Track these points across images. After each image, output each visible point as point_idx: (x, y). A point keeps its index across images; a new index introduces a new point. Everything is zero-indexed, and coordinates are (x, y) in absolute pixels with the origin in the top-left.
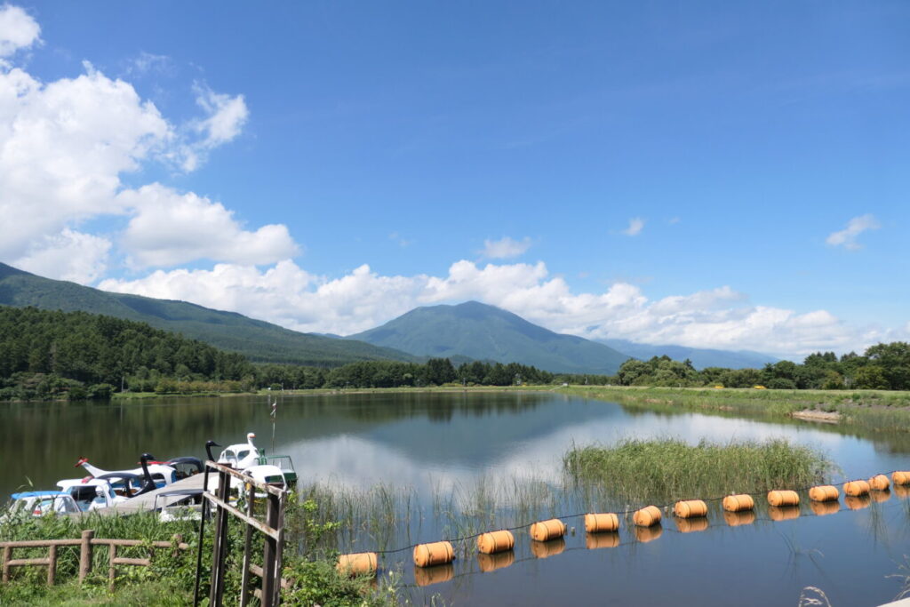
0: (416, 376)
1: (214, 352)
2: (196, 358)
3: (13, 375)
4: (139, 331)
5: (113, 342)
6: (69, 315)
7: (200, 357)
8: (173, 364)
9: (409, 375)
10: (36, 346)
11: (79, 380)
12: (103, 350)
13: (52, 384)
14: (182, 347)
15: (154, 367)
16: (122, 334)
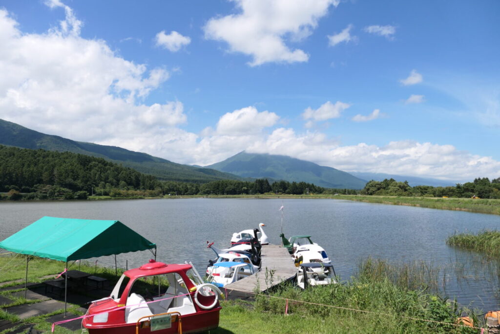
0: (249, 189)
1: (139, 175)
2: (130, 177)
3: (35, 186)
4: (99, 162)
5: (86, 168)
6: (62, 154)
7: (132, 177)
8: (118, 181)
9: (245, 188)
10: (46, 170)
11: (70, 188)
12: (81, 173)
13: (55, 191)
14: (122, 172)
15: (108, 182)
16: (90, 164)
